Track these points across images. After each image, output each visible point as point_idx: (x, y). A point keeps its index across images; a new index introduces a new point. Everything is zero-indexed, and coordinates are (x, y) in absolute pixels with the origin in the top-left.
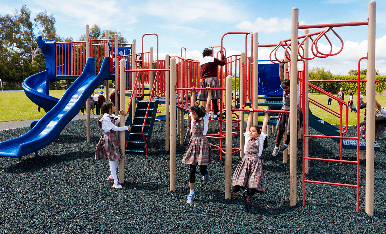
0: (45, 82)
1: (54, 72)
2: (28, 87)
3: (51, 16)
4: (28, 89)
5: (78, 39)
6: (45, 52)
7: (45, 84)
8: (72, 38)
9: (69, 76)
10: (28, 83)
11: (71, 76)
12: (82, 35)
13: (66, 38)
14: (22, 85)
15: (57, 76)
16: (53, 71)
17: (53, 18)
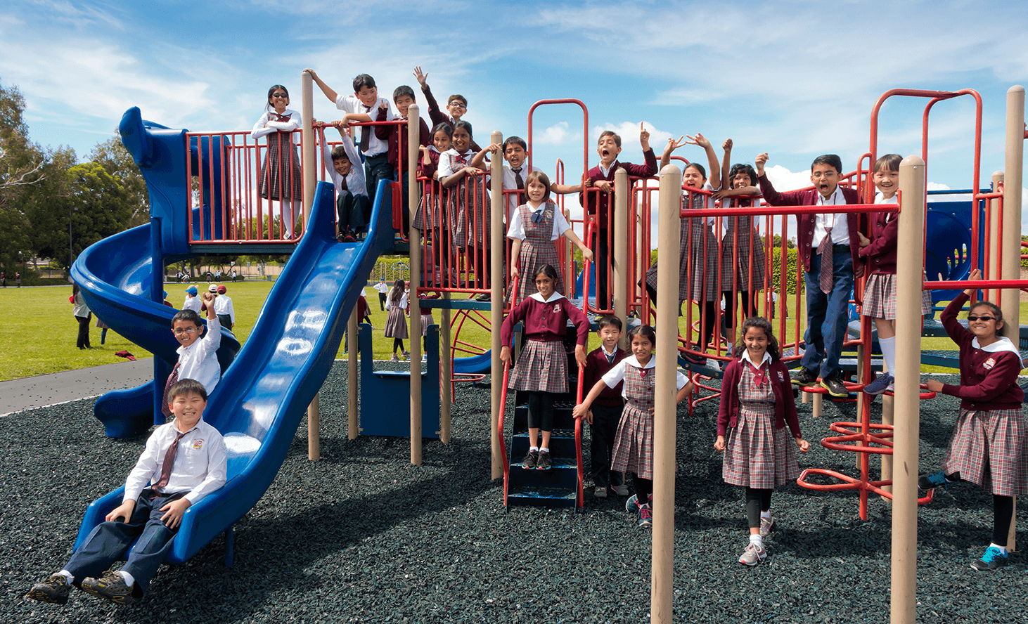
0: (147, 259)
1: (183, 229)
2: (93, 278)
3: (14, 90)
4: (92, 283)
5: (89, 154)
6: (149, 163)
7: (148, 266)
8: (73, 151)
9: (238, 244)
10: (92, 264)
11: (243, 244)
12: (100, 144)
13: (55, 149)
14: (72, 270)
15: (193, 244)
16: (180, 230)
17: (18, 97)
